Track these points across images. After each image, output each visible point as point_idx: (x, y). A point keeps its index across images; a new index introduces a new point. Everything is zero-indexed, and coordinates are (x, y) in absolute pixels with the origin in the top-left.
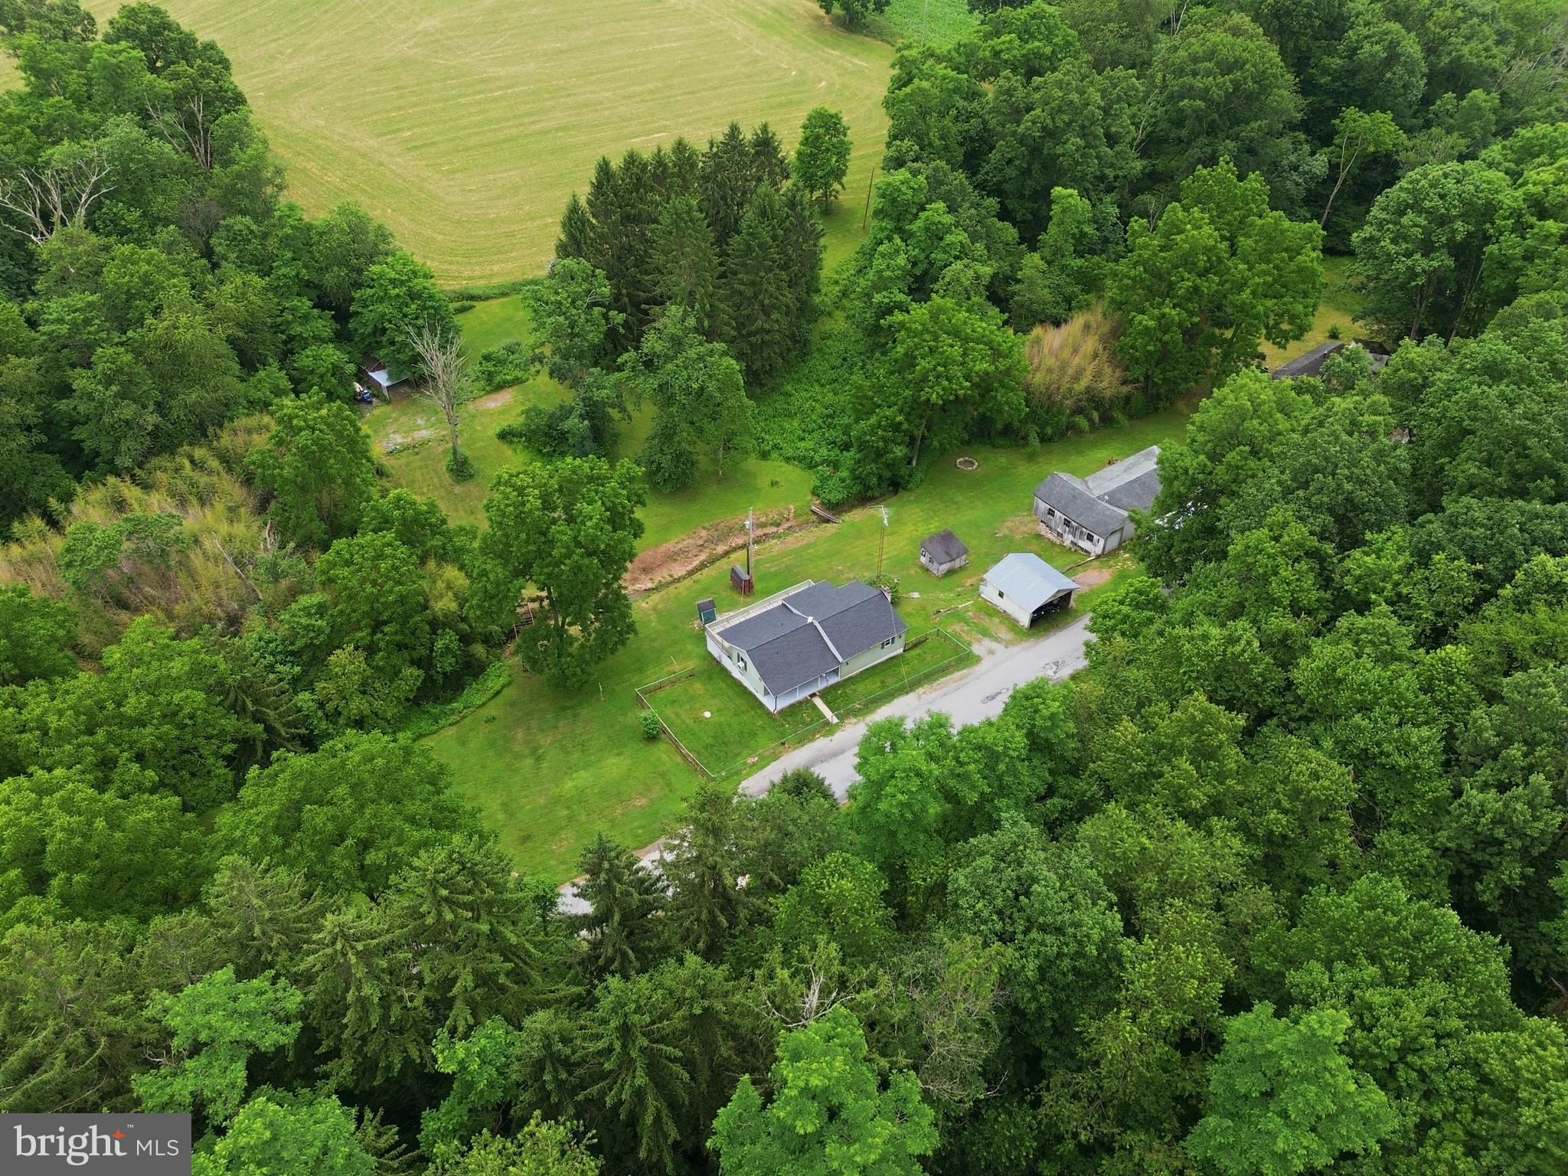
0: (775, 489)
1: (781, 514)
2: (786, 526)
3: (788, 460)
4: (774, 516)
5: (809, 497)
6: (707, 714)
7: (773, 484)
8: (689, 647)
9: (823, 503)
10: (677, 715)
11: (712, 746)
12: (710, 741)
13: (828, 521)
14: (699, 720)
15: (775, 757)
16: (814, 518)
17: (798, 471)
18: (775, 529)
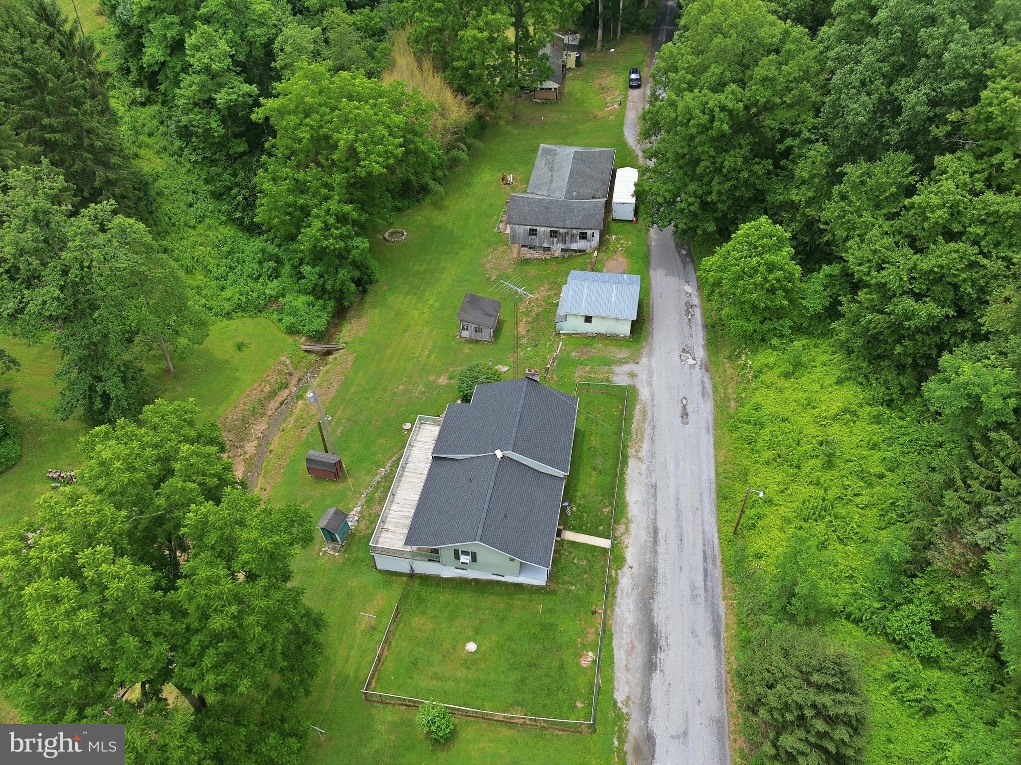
0: (246, 352)
1: (280, 372)
2: (294, 382)
3: (228, 315)
4: (274, 378)
5: (290, 340)
6: (471, 647)
7: (240, 347)
8: (354, 583)
9: (310, 338)
10: (436, 677)
11: (523, 680)
12: (513, 677)
13: (329, 353)
14: (471, 661)
15: (606, 634)
16: (313, 357)
17: (248, 321)
18: (286, 392)
